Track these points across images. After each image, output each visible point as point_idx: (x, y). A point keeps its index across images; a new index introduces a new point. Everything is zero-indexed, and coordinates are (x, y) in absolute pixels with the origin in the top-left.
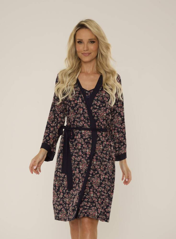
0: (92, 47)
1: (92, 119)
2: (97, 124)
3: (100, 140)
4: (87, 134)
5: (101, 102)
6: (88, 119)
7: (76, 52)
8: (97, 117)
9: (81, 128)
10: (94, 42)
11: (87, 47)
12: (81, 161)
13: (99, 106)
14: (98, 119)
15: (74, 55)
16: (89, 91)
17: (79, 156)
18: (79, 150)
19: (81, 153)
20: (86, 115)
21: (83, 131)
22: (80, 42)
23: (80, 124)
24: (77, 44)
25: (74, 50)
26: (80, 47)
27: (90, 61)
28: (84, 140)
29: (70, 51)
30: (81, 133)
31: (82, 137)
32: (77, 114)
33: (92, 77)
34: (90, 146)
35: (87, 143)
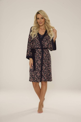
0: (42, 20)
1: (42, 45)
2: (44, 47)
3: (45, 52)
4: (40, 50)
5: (46, 39)
6: (40, 45)
7: (37, 22)
8: (44, 44)
9: (38, 48)
10: (43, 18)
11: (41, 20)
12: (38, 60)
13: (45, 41)
14: (44, 45)
15: (36, 23)
16: (42, 35)
17: (37, 58)
18: (37, 56)
19: (38, 57)
20: (39, 44)
21: (38, 49)
22: (38, 19)
23: (37, 47)
24: (37, 19)
25: (36, 22)
26: (38, 21)
27: (42, 25)
28: (39, 52)
29: (35, 22)
30: (38, 50)
31: (38, 51)
32: (36, 43)
33: (43, 30)
34: (41, 55)
35: (40, 53)
